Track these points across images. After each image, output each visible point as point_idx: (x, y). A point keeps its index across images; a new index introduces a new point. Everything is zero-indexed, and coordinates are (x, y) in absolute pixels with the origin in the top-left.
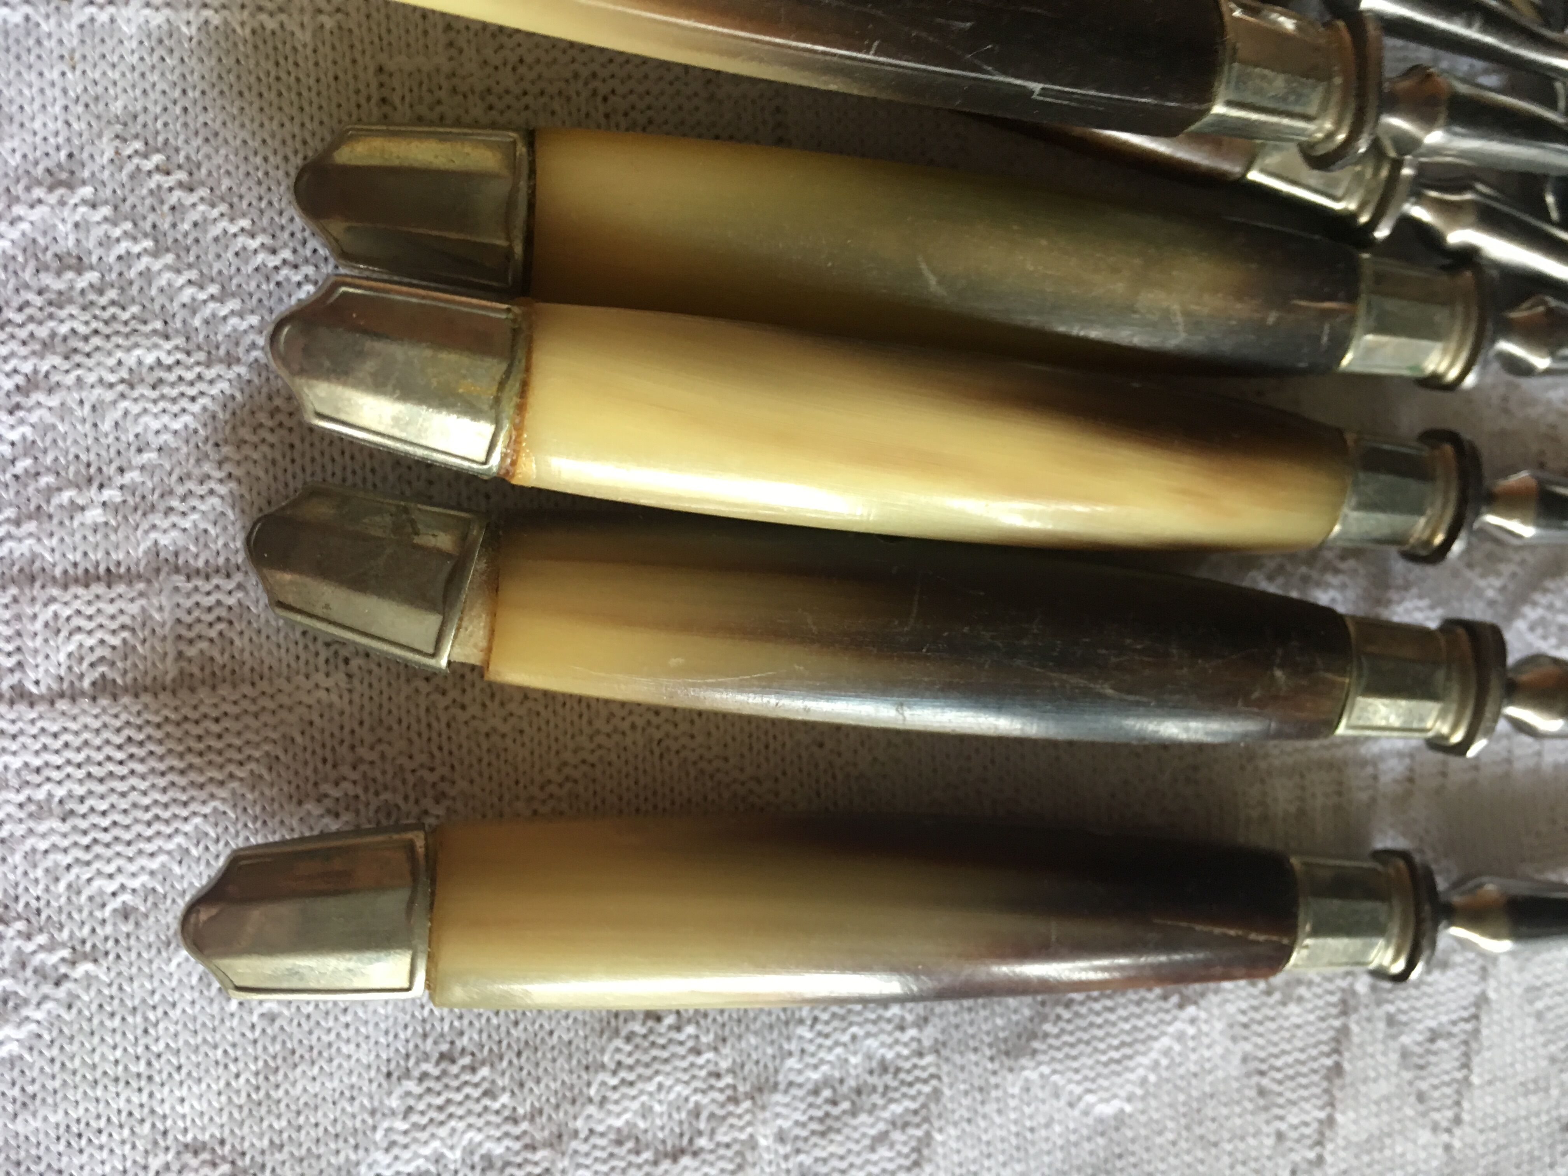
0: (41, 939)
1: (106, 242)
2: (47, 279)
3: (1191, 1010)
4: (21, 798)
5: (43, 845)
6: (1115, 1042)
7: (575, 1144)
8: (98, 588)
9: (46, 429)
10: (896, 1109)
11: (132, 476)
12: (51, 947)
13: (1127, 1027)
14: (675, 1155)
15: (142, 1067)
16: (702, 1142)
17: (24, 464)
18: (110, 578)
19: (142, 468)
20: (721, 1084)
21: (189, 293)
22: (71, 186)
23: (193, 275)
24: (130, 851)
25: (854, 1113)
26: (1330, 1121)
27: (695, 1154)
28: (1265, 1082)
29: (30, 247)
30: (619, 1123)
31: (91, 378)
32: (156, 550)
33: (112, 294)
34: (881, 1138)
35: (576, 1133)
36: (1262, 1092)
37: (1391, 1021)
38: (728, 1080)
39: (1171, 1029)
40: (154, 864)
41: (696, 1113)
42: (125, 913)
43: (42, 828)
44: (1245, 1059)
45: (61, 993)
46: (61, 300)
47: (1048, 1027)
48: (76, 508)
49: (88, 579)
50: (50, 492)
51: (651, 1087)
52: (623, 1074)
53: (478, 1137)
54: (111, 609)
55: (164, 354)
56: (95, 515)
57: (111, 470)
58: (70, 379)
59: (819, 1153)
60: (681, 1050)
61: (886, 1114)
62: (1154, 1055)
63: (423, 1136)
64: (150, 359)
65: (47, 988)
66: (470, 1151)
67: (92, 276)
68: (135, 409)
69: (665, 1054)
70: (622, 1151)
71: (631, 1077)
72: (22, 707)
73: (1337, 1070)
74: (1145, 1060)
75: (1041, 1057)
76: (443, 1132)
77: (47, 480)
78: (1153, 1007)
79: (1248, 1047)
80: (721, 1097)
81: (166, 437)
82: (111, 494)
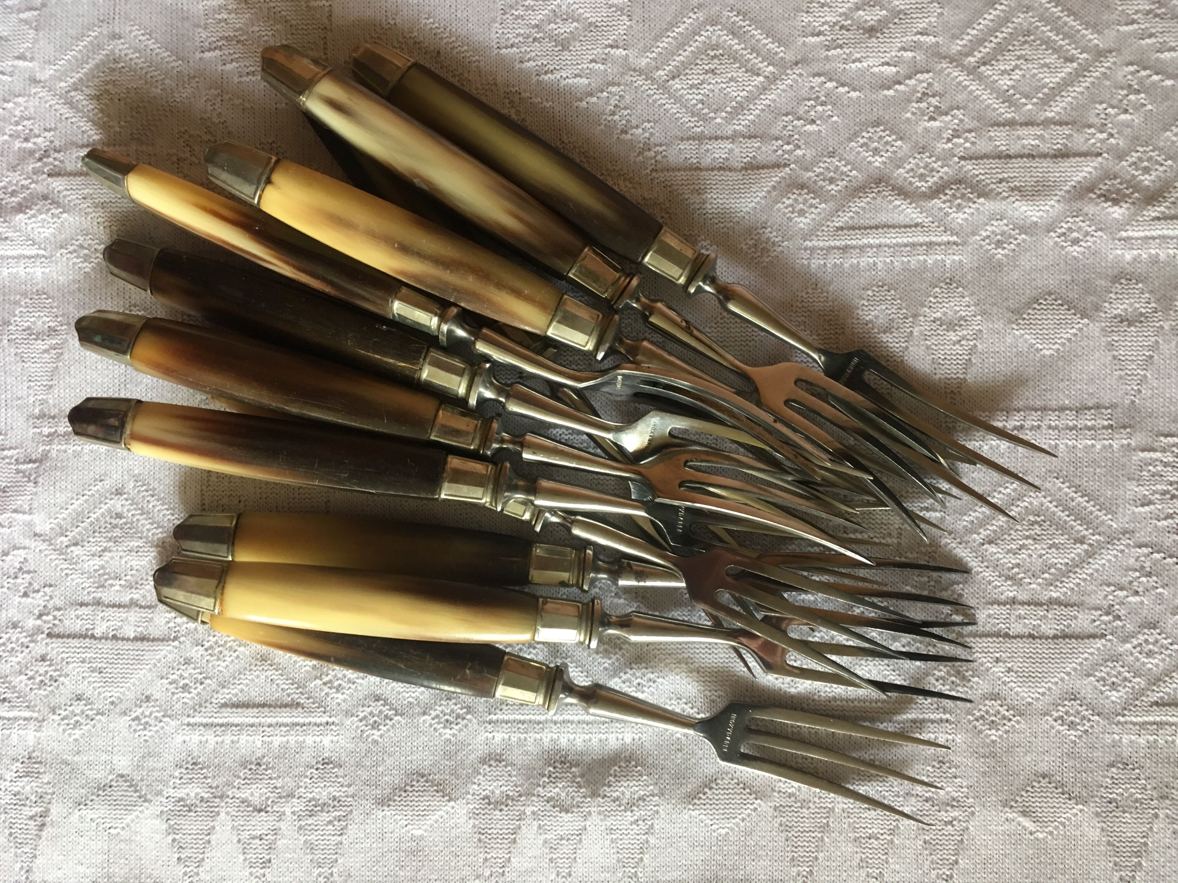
0: (89, 707)
1: (128, 511)
2: (112, 521)
3: (452, 803)
4: (89, 665)
5: (93, 680)
6: (422, 809)
7: (227, 800)
8: (115, 609)
9: (108, 562)
10: (338, 814)
11: (128, 577)
12: (92, 709)
13: (427, 804)
14: (260, 811)
15: (110, 749)
16: (269, 809)
17: (101, 572)
18: (120, 606)
19: (131, 575)
20: (277, 791)
21: (148, 526)
22: (121, 494)
23: (150, 521)
24: (116, 685)
25: (322, 811)
26: (509, 859)
27: (266, 812)
28: (483, 837)
29: (109, 511)
30: (243, 796)
31: (120, 549)
32: (132, 599)
33: (129, 525)
34: (330, 822)
35: (228, 796)
36: (480, 840)
37: (540, 827)
38: (280, 790)
39: (444, 809)
40: (122, 690)
41: (268, 799)
42: (112, 703)
43: (93, 675)
44: (474, 826)
45: (92, 723)
46: (116, 526)
47: (396, 798)
48: (112, 585)
49: (114, 606)
50: (106, 580)
51: (255, 786)
52: (246, 781)
53: (200, 791)
54: (118, 615)
55: (140, 543)
56: (117, 588)
57: (123, 575)
58: (115, 549)
59: (309, 822)
60: (267, 777)
61: (333, 814)
62: (436, 817)
63: (185, 786)
64: (136, 544)
65: (88, 721)
66: (197, 794)
67: (124, 520)
68: (131, 558)
69: (261, 777)
70: (243, 805)
71: (249, 782)
72: (92, 640)
73: (514, 841)
74: (433, 818)
75: (391, 807)
76: (190, 786)
77: (106, 577)
78: (438, 799)
79: (477, 822)
80: (277, 796)
81: (138, 567)
82: (122, 582)
